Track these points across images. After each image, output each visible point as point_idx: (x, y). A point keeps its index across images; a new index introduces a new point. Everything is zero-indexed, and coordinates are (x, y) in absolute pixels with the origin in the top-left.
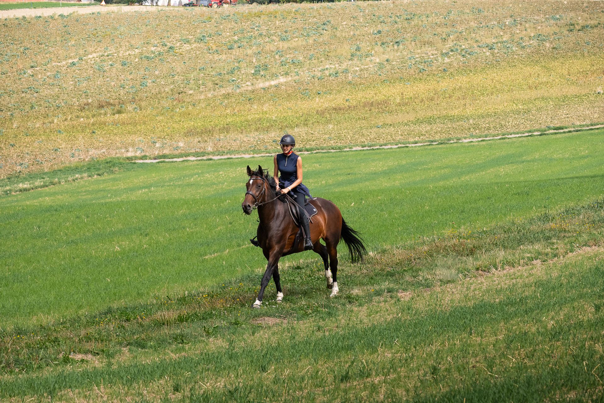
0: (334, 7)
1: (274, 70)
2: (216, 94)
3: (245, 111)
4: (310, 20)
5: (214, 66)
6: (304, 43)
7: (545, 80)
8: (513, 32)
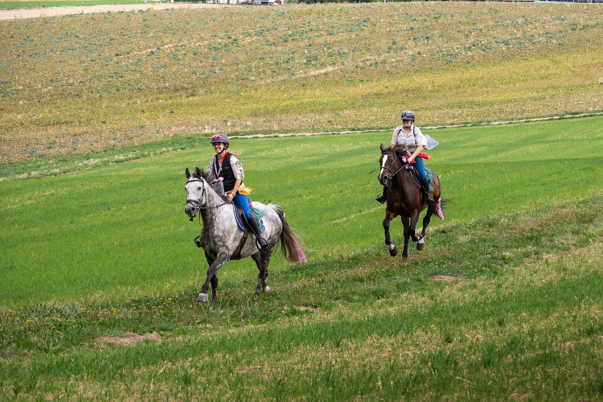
0: (372, 7)
1: (323, 60)
2: (274, 80)
3: (299, 95)
4: (353, 18)
5: (272, 56)
6: (348, 37)
7: (553, 71)
8: (525, 30)
